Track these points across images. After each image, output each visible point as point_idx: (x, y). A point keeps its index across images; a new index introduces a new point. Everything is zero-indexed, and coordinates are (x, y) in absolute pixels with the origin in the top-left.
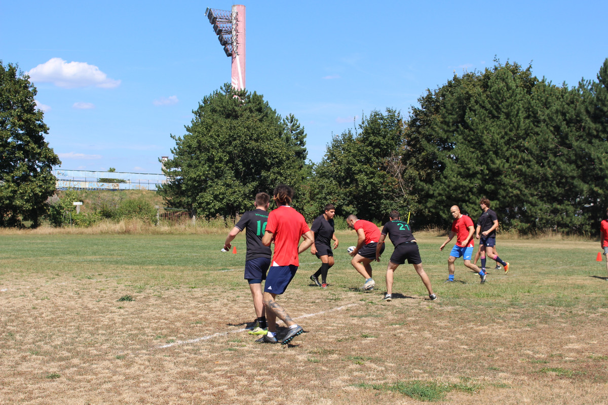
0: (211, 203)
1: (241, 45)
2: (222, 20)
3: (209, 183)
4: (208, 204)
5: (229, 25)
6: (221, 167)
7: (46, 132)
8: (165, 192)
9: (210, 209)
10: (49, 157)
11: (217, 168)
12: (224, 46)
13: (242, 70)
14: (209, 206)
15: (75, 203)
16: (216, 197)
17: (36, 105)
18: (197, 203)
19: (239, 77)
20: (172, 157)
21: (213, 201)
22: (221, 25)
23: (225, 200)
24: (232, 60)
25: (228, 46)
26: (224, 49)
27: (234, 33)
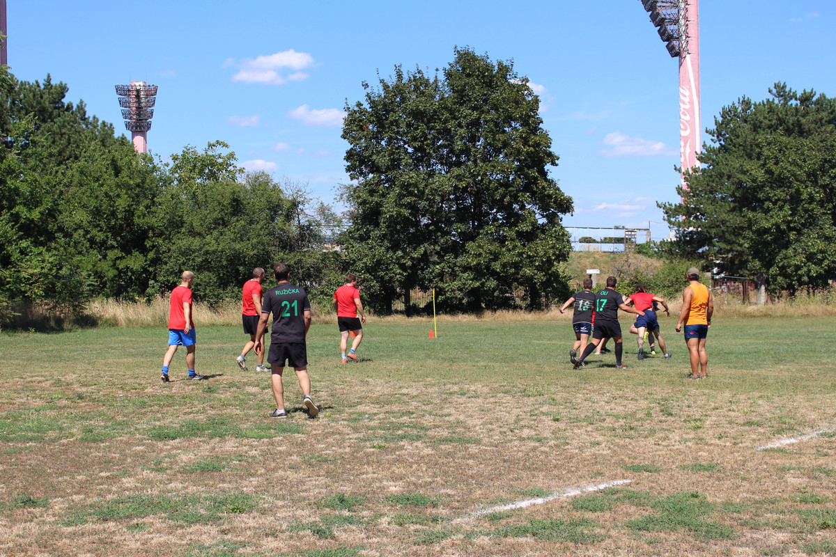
0: (802, 267)
1: (693, 38)
2: (664, 4)
3: (792, 236)
4: (798, 268)
5: (675, 11)
6: (813, 210)
7: (554, 164)
8: (670, 252)
9: (801, 276)
10: (561, 199)
11: (806, 211)
12: (667, 43)
13: (695, 76)
14: (799, 272)
15: (589, 272)
16: (810, 257)
17: (542, 122)
18: (778, 267)
19: (690, 86)
20: (677, 200)
21: (805, 264)
22: (664, 12)
23: (826, 262)
24: (680, 61)
25: (674, 42)
26: (667, 46)
27: (682, 22)
